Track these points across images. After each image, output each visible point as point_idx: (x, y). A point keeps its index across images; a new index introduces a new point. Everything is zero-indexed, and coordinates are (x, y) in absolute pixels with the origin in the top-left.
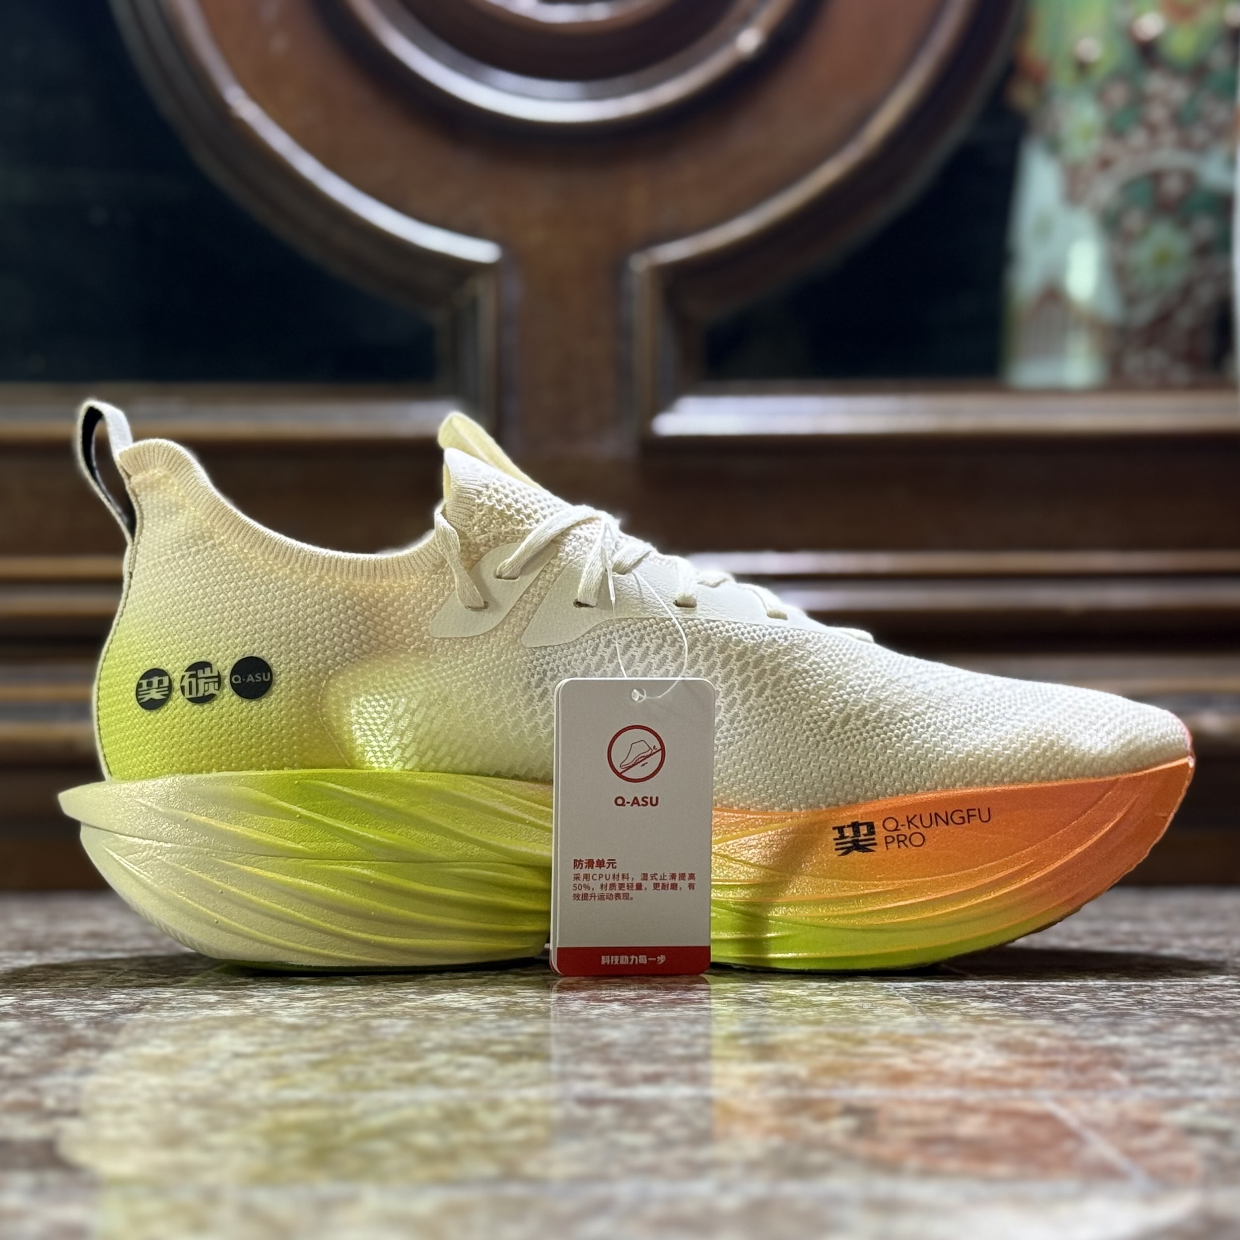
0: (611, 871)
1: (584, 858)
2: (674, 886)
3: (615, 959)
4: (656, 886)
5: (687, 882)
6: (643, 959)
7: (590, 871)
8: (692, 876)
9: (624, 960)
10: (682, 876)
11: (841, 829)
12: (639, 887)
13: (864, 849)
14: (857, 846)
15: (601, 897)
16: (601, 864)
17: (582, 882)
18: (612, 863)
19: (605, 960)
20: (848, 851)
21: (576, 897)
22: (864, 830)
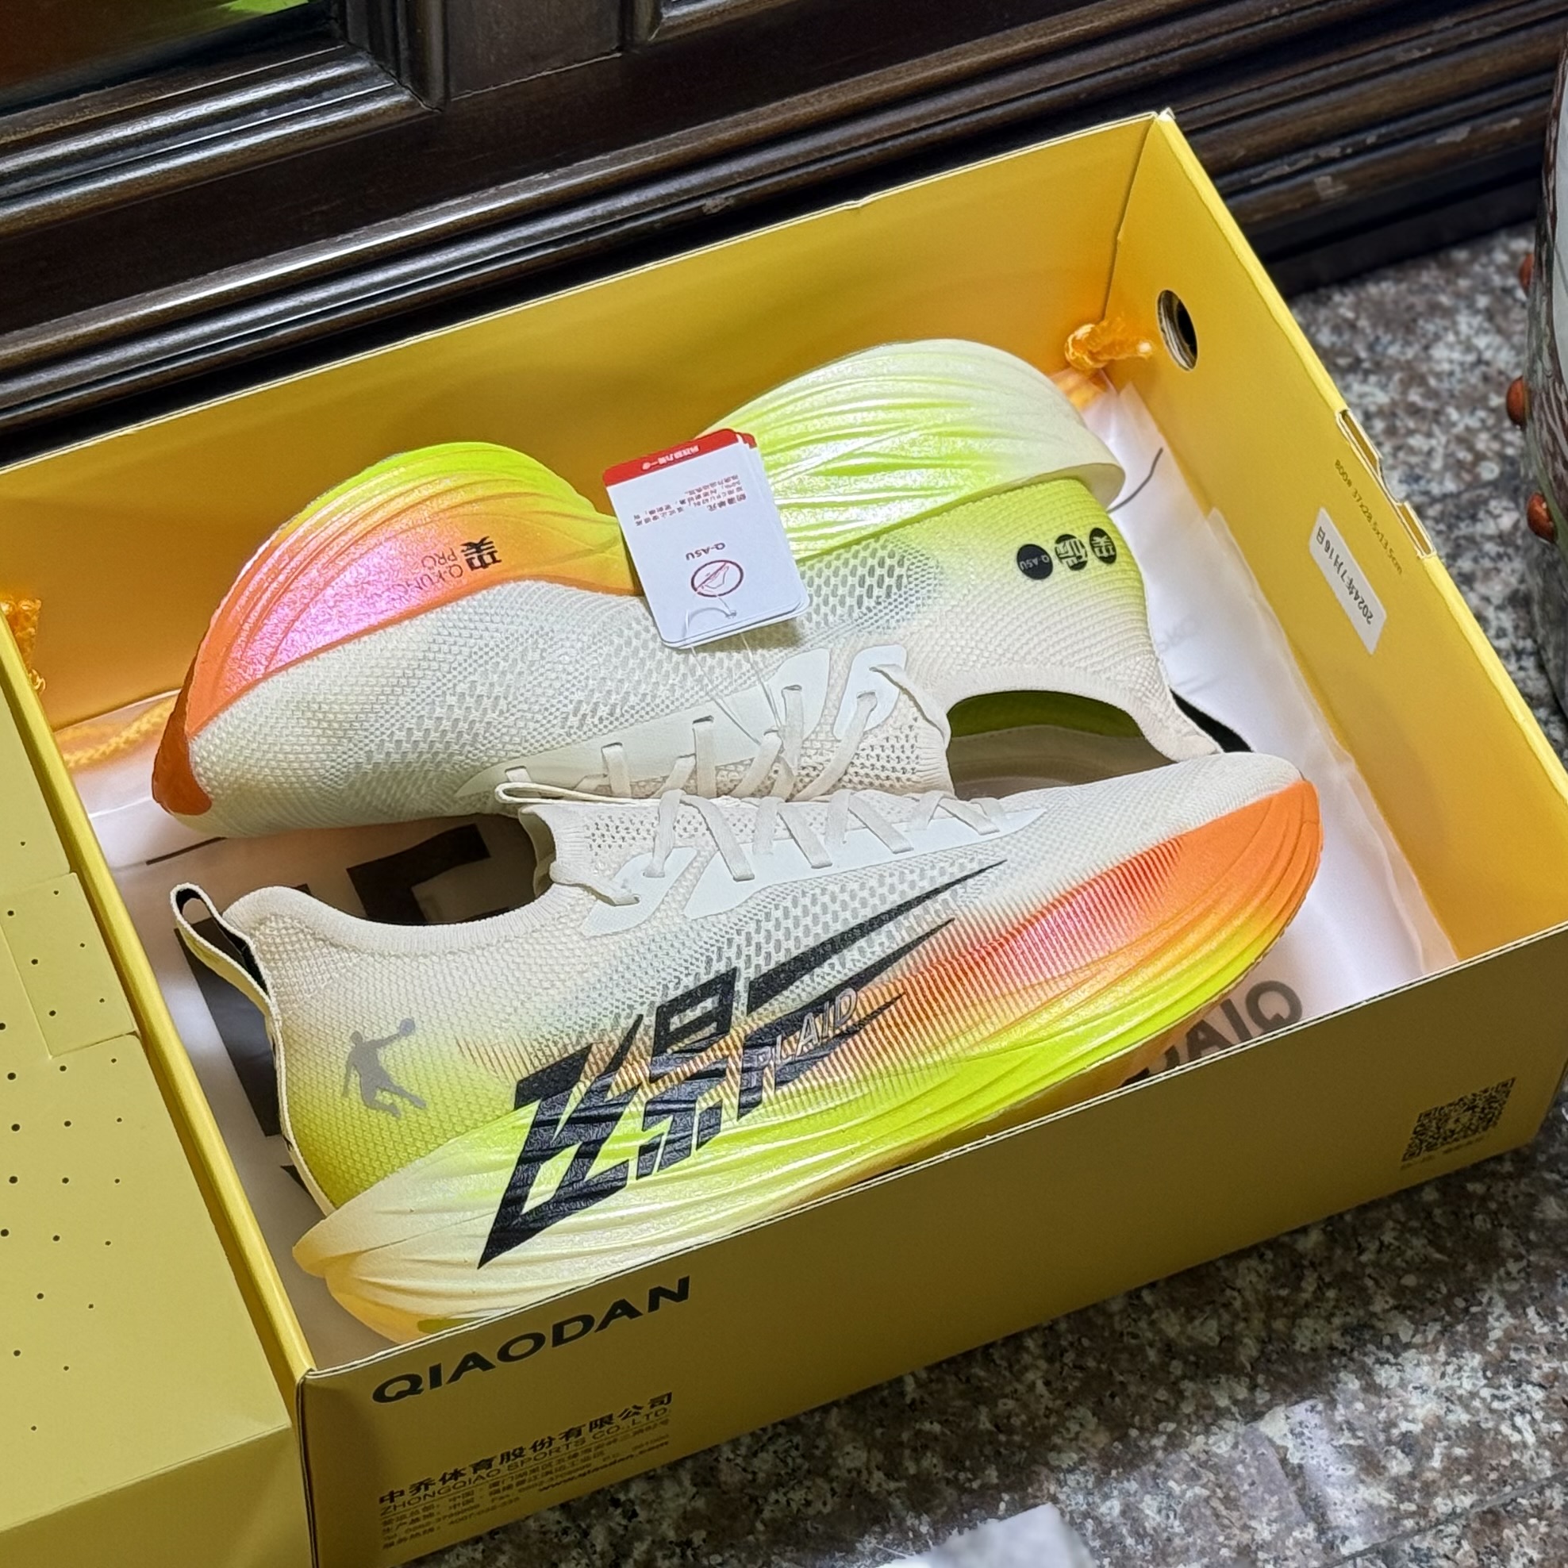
0: (711, 503)
1: (738, 503)
2: (652, 512)
3: (686, 452)
4: (668, 507)
5: (642, 519)
6: (662, 460)
7: (729, 496)
8: (639, 523)
9: (678, 455)
10: (647, 521)
11: (495, 561)
12: (683, 502)
13: (470, 545)
14: (477, 547)
15: (713, 485)
16: (722, 504)
17: (734, 488)
18: (712, 508)
19: (696, 449)
20: (482, 542)
21: (734, 478)
22: (477, 563)
